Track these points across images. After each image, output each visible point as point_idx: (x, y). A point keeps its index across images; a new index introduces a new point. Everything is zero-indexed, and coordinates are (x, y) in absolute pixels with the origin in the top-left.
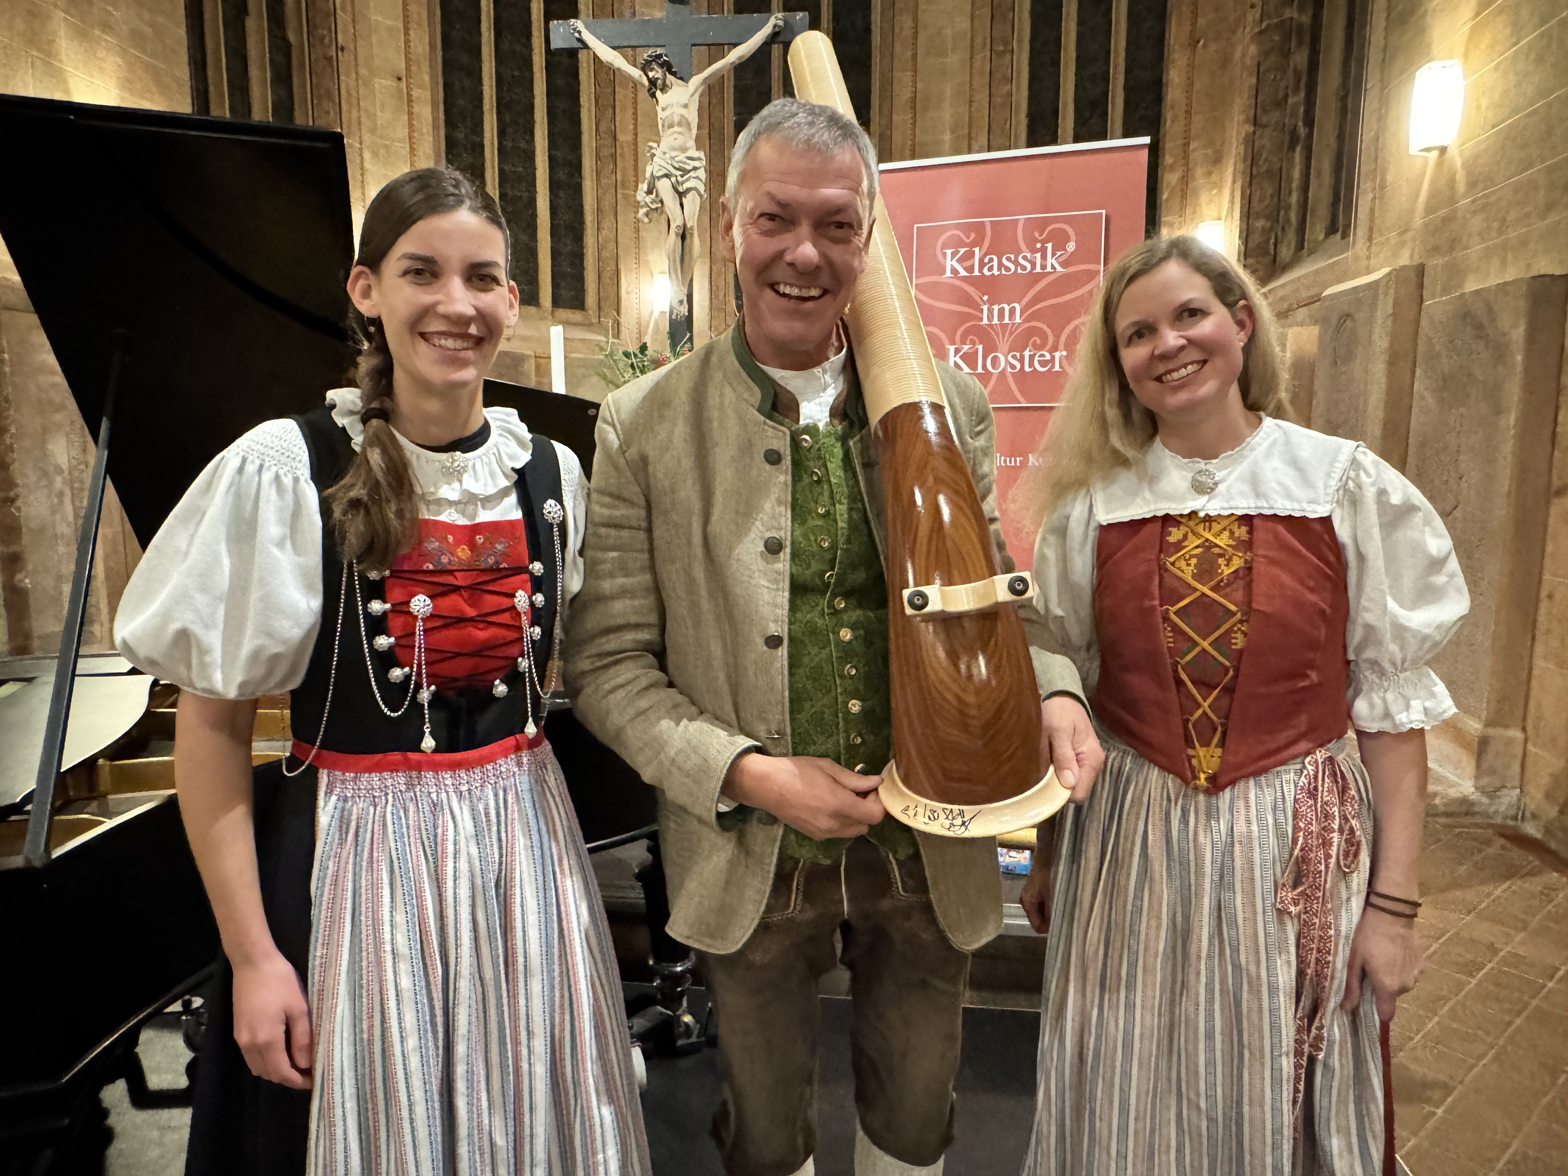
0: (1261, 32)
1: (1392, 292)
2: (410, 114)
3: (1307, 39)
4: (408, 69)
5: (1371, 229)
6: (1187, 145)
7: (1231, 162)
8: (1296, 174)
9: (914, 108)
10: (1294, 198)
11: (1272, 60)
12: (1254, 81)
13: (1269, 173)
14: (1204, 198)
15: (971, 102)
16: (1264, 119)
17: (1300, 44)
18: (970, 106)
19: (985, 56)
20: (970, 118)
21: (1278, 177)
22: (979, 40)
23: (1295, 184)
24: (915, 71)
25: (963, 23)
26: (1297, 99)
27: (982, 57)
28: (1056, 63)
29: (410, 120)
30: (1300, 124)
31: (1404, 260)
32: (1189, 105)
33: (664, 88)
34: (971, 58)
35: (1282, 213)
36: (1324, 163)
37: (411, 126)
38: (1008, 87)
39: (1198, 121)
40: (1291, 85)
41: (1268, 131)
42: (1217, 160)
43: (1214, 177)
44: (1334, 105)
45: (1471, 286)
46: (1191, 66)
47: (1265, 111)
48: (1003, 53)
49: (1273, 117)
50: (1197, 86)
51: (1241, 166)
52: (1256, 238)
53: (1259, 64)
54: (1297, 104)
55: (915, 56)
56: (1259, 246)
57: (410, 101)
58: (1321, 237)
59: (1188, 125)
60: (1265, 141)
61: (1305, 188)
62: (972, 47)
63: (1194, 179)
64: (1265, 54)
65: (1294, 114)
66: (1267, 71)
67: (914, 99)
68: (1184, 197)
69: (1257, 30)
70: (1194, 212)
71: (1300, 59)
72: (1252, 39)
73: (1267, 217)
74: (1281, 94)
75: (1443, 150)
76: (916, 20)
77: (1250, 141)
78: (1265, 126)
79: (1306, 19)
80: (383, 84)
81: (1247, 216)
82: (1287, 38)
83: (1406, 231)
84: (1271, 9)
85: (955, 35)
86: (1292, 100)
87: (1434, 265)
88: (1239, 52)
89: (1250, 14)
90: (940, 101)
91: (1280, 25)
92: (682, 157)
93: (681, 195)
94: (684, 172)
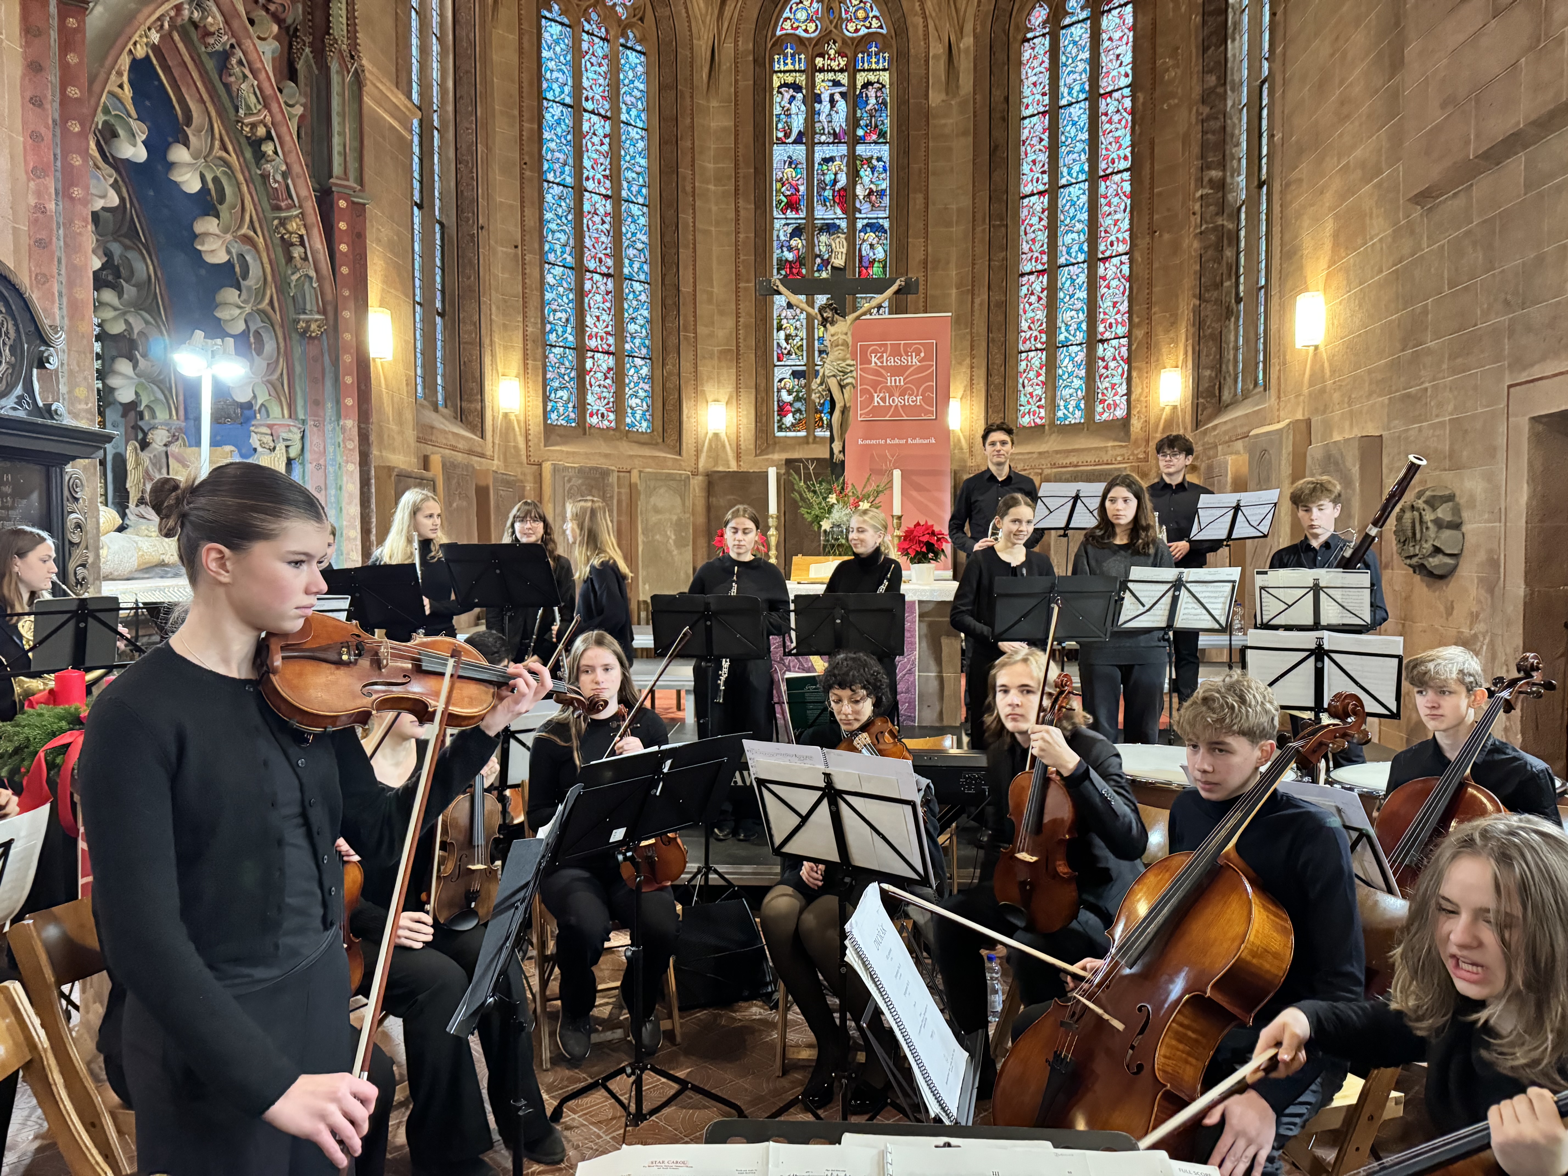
0: (1201, 233)
1: (1291, 437)
2: (524, 274)
3: (1234, 241)
4: (523, 240)
5: (1279, 391)
6: (1149, 309)
7: (1184, 324)
8: (1232, 338)
9: (926, 268)
11: (1209, 253)
12: (1198, 267)
13: (1212, 336)
14: (1165, 350)
15: (973, 264)
16: (1207, 296)
17: (1229, 245)
18: (973, 268)
19: (984, 230)
20: (973, 277)
21: (1219, 340)
22: (979, 216)
23: (1231, 345)
24: (926, 238)
25: (966, 202)
26: (1229, 284)
27: (983, 228)
29: (524, 279)
30: (1233, 302)
31: (1299, 416)
32: (1150, 279)
33: (833, 323)
34: (974, 229)
35: (1224, 367)
36: (1250, 333)
37: (524, 284)
38: (1003, 254)
39: (1158, 290)
40: (1225, 272)
41: (1208, 305)
42: (1173, 321)
43: (1172, 334)
45: (1337, 437)
46: (1151, 249)
47: (1208, 291)
48: (1000, 226)
49: (1213, 295)
50: (1156, 265)
51: (1191, 330)
52: (1205, 385)
53: (1201, 256)
54: (1231, 286)
55: (926, 226)
56: (1207, 390)
57: (524, 264)
58: (1252, 387)
59: (1150, 293)
60: (1207, 311)
62: (974, 221)
63: (1156, 335)
64: (1206, 248)
65: (1228, 294)
66: (1208, 261)
67: (925, 262)
68: (1149, 347)
69: (1198, 231)
70: (1158, 360)
71: (1231, 254)
72: (1196, 235)
73: (1212, 368)
74: (1218, 279)
75: (1316, 348)
76: (926, 198)
77: (1197, 311)
78: (1207, 301)
79: (1233, 227)
80: (502, 251)
81: (1197, 367)
82: (1220, 239)
83: (1300, 395)
84: (1208, 217)
85: (959, 210)
86: (1227, 284)
87: (1316, 420)
88: (1186, 243)
89: (1192, 218)
90: (948, 263)
91: (1215, 229)
92: (843, 365)
93: (842, 387)
94: (845, 373)
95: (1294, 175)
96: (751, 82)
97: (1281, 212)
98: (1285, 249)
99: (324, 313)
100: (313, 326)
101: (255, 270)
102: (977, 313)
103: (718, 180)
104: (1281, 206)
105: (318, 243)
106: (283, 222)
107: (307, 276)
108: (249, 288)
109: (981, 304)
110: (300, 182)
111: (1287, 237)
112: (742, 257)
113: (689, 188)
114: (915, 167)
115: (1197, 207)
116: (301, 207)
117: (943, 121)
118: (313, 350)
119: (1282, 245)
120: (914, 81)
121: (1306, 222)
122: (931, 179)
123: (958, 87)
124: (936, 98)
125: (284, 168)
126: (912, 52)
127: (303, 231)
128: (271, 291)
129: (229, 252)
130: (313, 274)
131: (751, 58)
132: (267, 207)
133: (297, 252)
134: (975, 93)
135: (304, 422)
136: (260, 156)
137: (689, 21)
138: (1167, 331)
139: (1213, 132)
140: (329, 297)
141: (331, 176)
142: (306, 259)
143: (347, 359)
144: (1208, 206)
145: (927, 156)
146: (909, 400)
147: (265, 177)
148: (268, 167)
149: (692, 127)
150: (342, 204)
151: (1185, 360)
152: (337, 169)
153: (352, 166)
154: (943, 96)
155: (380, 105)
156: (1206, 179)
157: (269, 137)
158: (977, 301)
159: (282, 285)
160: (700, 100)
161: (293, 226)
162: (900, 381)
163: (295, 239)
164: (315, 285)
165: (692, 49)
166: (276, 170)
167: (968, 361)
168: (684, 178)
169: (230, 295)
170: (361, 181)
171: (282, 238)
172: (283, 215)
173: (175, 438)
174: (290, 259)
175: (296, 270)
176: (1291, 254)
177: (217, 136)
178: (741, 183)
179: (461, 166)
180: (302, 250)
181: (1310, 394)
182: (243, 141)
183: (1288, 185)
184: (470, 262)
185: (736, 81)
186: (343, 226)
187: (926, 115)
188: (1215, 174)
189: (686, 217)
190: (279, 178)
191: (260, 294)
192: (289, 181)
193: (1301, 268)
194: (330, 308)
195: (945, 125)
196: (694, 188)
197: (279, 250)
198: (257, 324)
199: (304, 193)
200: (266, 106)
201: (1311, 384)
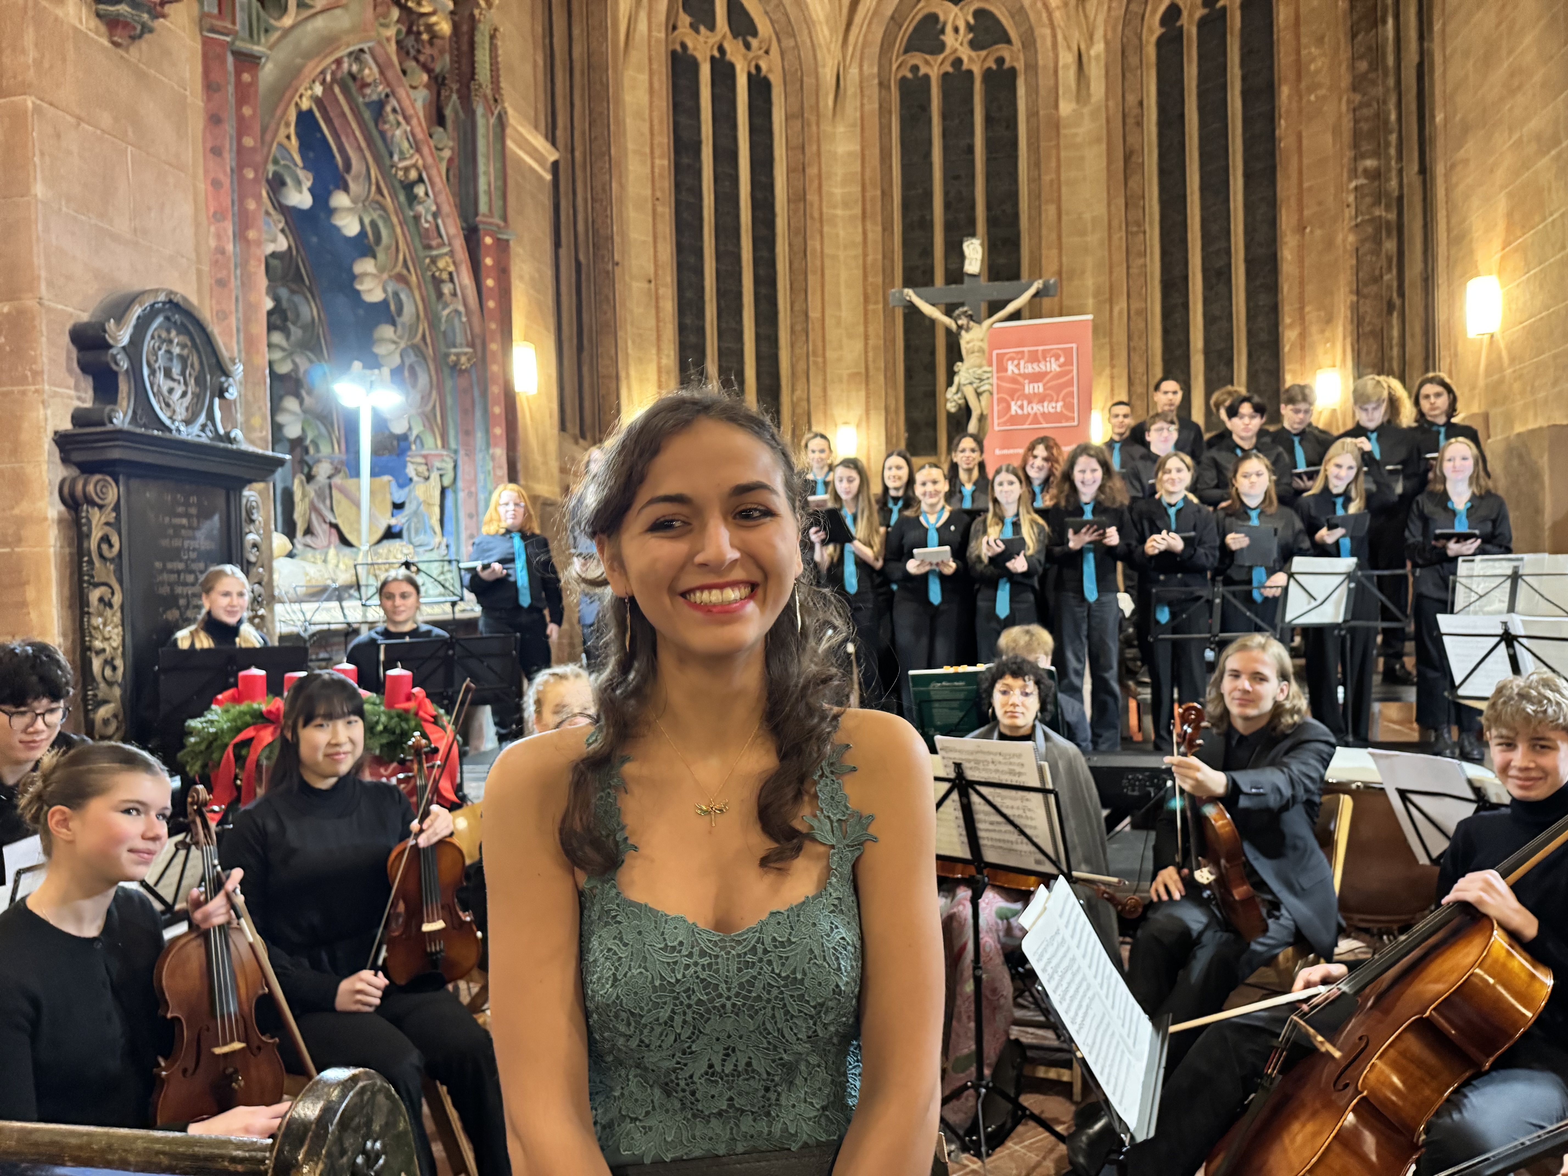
0: (1357, 226)
2: (658, 308)
3: (1395, 233)
4: (656, 273)
6: (1302, 308)
7: (1341, 323)
8: (1395, 333)
10: (1395, 351)
11: (1368, 246)
12: (1354, 262)
13: (1372, 333)
14: (1320, 350)
15: (1111, 272)
16: (1365, 291)
17: (1389, 235)
18: (1110, 277)
19: (1121, 237)
20: (1111, 286)
21: (1380, 336)
22: (1115, 223)
23: (1395, 341)
24: (1060, 249)
25: (1100, 209)
26: (1390, 277)
28: (1184, 241)
29: (658, 313)
30: (1395, 295)
31: (1476, 410)
32: (1302, 277)
33: (968, 330)
34: (1109, 238)
35: (1387, 364)
36: (1416, 326)
37: (658, 318)
38: (1141, 261)
39: (1310, 288)
40: (1385, 265)
41: (1368, 302)
42: (1329, 320)
43: (1327, 334)
44: (1419, 284)
45: (1520, 429)
46: (1301, 247)
47: (1366, 285)
48: (1137, 233)
49: (1373, 289)
50: (1307, 263)
51: (1349, 328)
53: (1357, 250)
54: (1390, 280)
55: (1059, 237)
57: (657, 298)
59: (1302, 293)
60: (1367, 307)
61: (1403, 345)
62: (1110, 229)
63: (1311, 336)
64: (1363, 241)
65: (1389, 288)
66: (1365, 254)
67: (1060, 273)
68: (1302, 348)
69: (1353, 223)
70: (1313, 362)
71: (1390, 245)
72: (1351, 229)
74: (1377, 273)
75: (1492, 336)
76: (1059, 208)
77: (1355, 308)
78: (1365, 297)
79: (1392, 216)
80: (640, 287)
81: (1358, 365)
82: (1378, 230)
83: (1476, 388)
84: (1363, 208)
85: (1094, 219)
86: (1386, 277)
87: (1495, 412)
88: (1340, 237)
89: (1347, 211)
90: (1083, 272)
91: (1372, 220)
92: (979, 371)
93: (979, 395)
94: (981, 380)
95: (1461, 154)
96: (877, 106)
97: (1447, 195)
98: (1454, 233)
99: (472, 345)
100: (463, 359)
101: (408, 309)
102: (1116, 322)
103: (846, 205)
104: (1447, 189)
105: (466, 278)
106: (434, 261)
107: (456, 311)
108: (403, 325)
109: (1120, 313)
110: (450, 221)
111: (1453, 221)
112: (870, 279)
113: (816, 215)
114: (1046, 178)
115: (1351, 198)
116: (450, 244)
117: (1073, 131)
118: (463, 382)
119: (1449, 231)
120: (1043, 92)
121: (1475, 202)
122: (1064, 190)
123: (1089, 95)
124: (1066, 108)
125: (434, 208)
126: (1041, 63)
127: (452, 268)
128: (423, 326)
129: (385, 290)
130: (461, 309)
131: (876, 81)
132: (419, 246)
133: (447, 289)
134: (1107, 99)
135: (456, 452)
136: (412, 199)
137: (814, 50)
138: (1322, 331)
139: (1367, 120)
140: (477, 329)
141: (476, 214)
142: (454, 294)
143: (495, 390)
144: (1363, 196)
145: (1059, 167)
146: (1048, 407)
147: (417, 218)
148: (420, 209)
149: (819, 153)
150: (488, 240)
151: (1344, 360)
152: (483, 207)
153: (497, 204)
154: (1073, 105)
155: (521, 148)
156: (1360, 169)
157: (421, 180)
158: (1116, 310)
159: (433, 321)
160: (826, 127)
161: (441, 264)
162: (1039, 388)
163: (445, 276)
164: (464, 319)
165: (817, 78)
166: (427, 210)
167: (1107, 371)
168: (812, 205)
169: (386, 331)
170: (505, 218)
171: (433, 276)
172: (434, 253)
173: (337, 471)
174: (440, 295)
175: (446, 306)
176: (1460, 239)
177: (373, 180)
178: (868, 206)
179: (597, 205)
180: (450, 285)
181: (1487, 386)
182: (397, 185)
183: (1453, 166)
184: (607, 297)
185: (862, 105)
186: (489, 261)
187: (1056, 125)
188: (1370, 163)
189: (814, 244)
190: (430, 218)
191: (412, 329)
192: (440, 221)
193: (1471, 252)
194: (478, 342)
195: (1076, 135)
196: (821, 214)
197: (431, 288)
198: (411, 358)
199: (453, 231)
200: (418, 150)
201: (1488, 373)
